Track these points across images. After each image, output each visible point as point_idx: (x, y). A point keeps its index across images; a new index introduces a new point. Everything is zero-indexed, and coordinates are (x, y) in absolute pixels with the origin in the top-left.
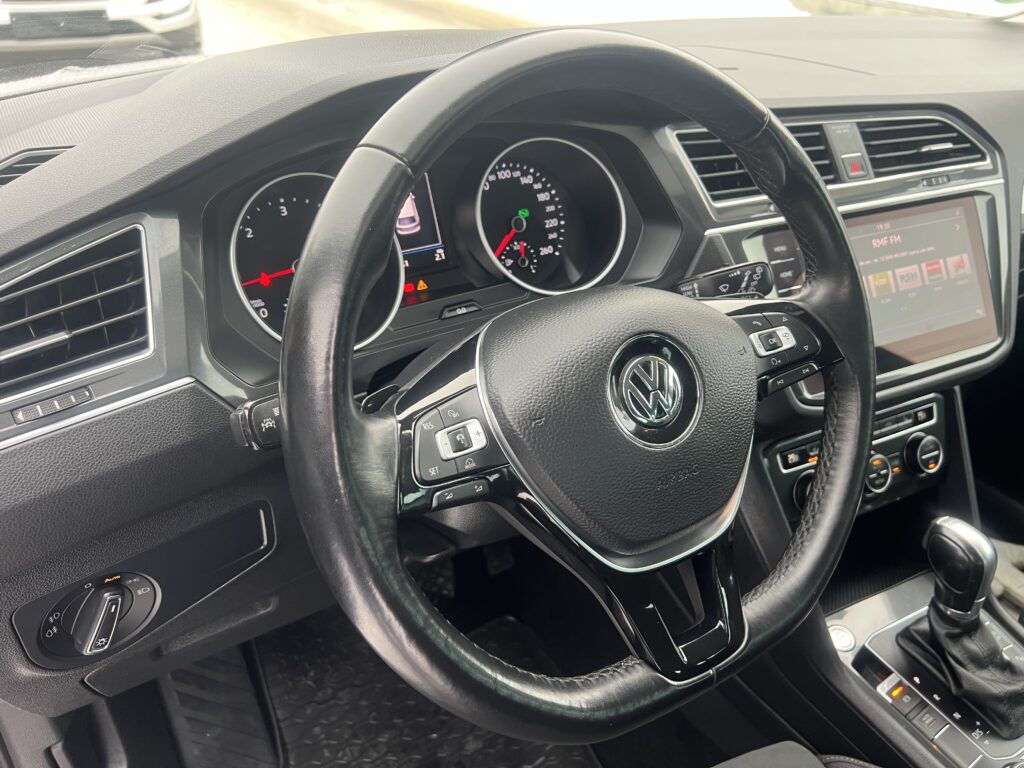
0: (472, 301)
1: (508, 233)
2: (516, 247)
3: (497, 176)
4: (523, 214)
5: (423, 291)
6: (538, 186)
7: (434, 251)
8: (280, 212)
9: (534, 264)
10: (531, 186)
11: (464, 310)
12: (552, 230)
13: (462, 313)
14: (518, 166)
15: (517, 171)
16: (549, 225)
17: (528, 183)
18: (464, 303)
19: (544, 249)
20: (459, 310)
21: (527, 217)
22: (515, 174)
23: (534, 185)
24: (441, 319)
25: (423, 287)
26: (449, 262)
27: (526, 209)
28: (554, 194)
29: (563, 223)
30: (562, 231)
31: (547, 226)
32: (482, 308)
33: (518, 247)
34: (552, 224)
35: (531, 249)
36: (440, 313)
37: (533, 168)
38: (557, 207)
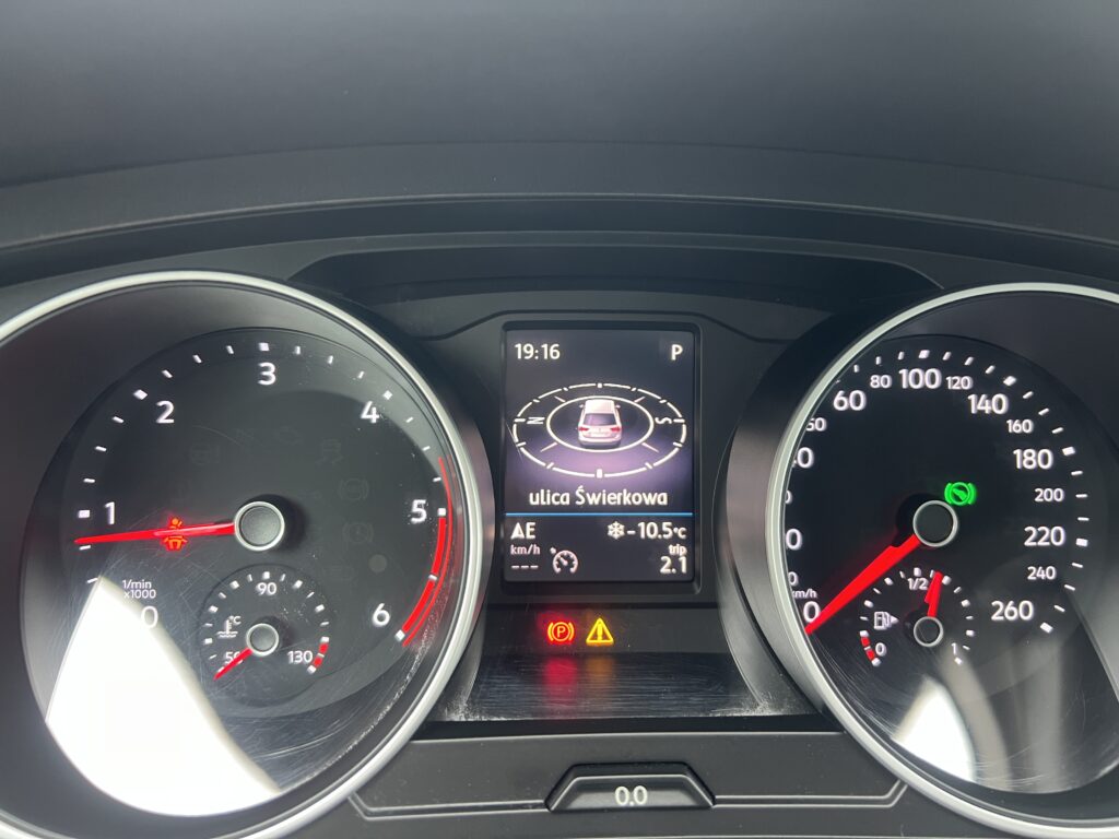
0: (682, 766)
1: (897, 543)
2: (918, 582)
3: (897, 379)
4: (960, 494)
5: (600, 652)
6: (1015, 427)
7: (660, 547)
8: (258, 374)
9: (963, 640)
10: (995, 423)
11: (640, 797)
13: (632, 804)
14: (969, 361)
15: (962, 376)
16: (1036, 540)
17: (992, 412)
18: (651, 768)
19: (1006, 604)
20: (622, 792)
21: (967, 506)
22: (955, 381)
23: (1009, 422)
24: (548, 808)
25: (600, 638)
26: (695, 584)
27: (970, 484)
28: (1071, 456)
29: (1082, 542)
30: (1074, 564)
31: (1028, 543)
32: (711, 804)
33: (922, 582)
34: (1049, 540)
35: (961, 597)
36: (553, 786)
37: (1014, 375)
38: (1069, 496)
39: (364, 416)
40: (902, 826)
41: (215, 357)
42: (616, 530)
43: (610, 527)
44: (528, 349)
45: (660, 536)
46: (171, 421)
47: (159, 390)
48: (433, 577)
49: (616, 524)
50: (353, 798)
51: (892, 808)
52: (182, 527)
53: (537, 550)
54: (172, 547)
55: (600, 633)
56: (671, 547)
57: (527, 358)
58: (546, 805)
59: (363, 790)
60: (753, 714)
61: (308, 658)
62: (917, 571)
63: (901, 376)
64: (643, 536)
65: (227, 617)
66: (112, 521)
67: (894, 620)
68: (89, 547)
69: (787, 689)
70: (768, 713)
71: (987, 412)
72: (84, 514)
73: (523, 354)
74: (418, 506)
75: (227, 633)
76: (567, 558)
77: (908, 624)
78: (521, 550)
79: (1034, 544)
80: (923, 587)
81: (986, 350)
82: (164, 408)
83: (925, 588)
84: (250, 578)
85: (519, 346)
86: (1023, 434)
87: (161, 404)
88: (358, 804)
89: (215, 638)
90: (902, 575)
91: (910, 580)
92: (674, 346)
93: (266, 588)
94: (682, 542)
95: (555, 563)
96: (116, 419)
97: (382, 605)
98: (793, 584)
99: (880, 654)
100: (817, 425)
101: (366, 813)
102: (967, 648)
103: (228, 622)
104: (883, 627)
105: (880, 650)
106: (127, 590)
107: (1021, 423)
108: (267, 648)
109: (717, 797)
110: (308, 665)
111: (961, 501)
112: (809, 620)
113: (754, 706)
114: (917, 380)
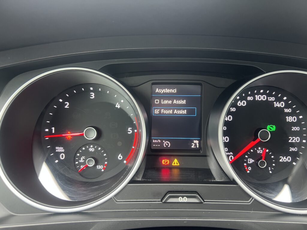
0: (196, 192)
1: (254, 140)
2: (260, 151)
3: (255, 98)
4: (271, 128)
5: (176, 167)
6: (286, 110)
7: (191, 141)
8: (90, 96)
9: (272, 166)
10: (281, 110)
11: (185, 200)
12: (293, 145)
13: (183, 201)
14: (274, 93)
15: (272, 97)
16: (292, 140)
17: (280, 106)
18: (188, 193)
19: (283, 157)
20: (180, 198)
21: (273, 131)
22: (270, 98)
23: (285, 109)
24: (162, 202)
25: (176, 164)
26: (201, 150)
27: (274, 126)
28: (301, 118)
29: (304, 141)
30: (302, 147)
31: (290, 141)
32: (203, 202)
33: (261, 151)
34: (295, 140)
35: (272, 155)
36: (163, 196)
37: (286, 97)
38: (301, 129)
39: (116, 106)
40: (253, 209)
41: (79, 92)
46: (68, 107)
47: (65, 99)
48: (133, 147)
50: (113, 198)
51: (250, 204)
52: (71, 134)
53: (160, 141)
54: (68, 139)
55: (176, 163)
56: (194, 141)
58: (161, 201)
59: (116, 195)
60: (215, 181)
61: (102, 167)
62: (259, 148)
65: (81, 157)
66: (53, 132)
67: (253, 161)
68: (48, 138)
69: (224, 175)
70: (219, 181)
71: (279, 107)
72: (47, 130)
74: (129, 129)
75: (82, 161)
76: (167, 143)
77: (257, 162)
78: (156, 141)
80: (261, 153)
81: (279, 90)
82: (66, 104)
84: (87, 147)
86: (288, 112)
87: (66, 103)
88: (114, 199)
89: (78, 162)
90: (255, 149)
91: (258, 150)
93: (92, 150)
94: (197, 140)
95: (164, 144)
96: (55, 106)
97: (120, 154)
98: (226, 151)
99: (249, 170)
100: (233, 109)
101: (116, 201)
102: (273, 169)
103: (82, 158)
104: (250, 163)
105: (250, 169)
106: (57, 149)
107: (288, 109)
108: (92, 164)
109: (205, 200)
110: (102, 169)
111: (272, 130)
112: (231, 160)
113: (214, 179)
114: (260, 98)
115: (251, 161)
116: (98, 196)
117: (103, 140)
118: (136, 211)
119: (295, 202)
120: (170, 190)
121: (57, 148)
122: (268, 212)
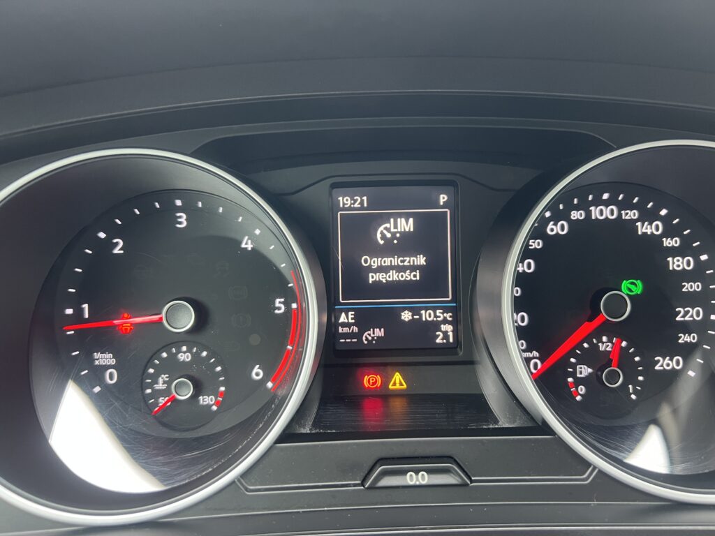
0: (450, 459)
1: (590, 319)
2: (605, 345)
3: (589, 213)
4: (631, 288)
5: (398, 394)
6: (668, 242)
7: (435, 326)
8: (175, 220)
9: (636, 383)
10: (654, 241)
11: (423, 479)
12: (686, 328)
13: (418, 483)
14: (636, 200)
15: (631, 210)
16: (684, 316)
17: (652, 233)
18: (429, 460)
19: (664, 359)
20: (411, 475)
22: (627, 214)
23: (664, 239)
24: (364, 487)
25: (398, 385)
26: (458, 349)
27: (639, 281)
28: (706, 261)
29: (714, 318)
30: (709, 332)
31: (678, 319)
32: (469, 483)
33: (608, 346)
34: (692, 316)
35: (635, 354)
36: (366, 472)
37: (666, 209)
38: (705, 287)
39: (243, 246)
40: (595, 495)
41: (148, 211)
42: (406, 316)
43: (403, 314)
44: (347, 200)
45: (435, 319)
46: (122, 252)
47: (114, 232)
48: (289, 347)
49: (406, 312)
50: (239, 480)
51: (589, 484)
52: (130, 318)
53: (356, 329)
54: (124, 331)
55: (398, 382)
56: (442, 326)
57: (346, 206)
58: (362, 484)
59: (244, 475)
60: (496, 427)
61: (211, 400)
62: (604, 339)
63: (591, 210)
64: (424, 319)
66: (87, 316)
67: (590, 370)
68: (72, 332)
69: (519, 411)
70: (507, 425)
71: (649, 233)
72: (69, 311)
73: (344, 204)
74: (278, 302)
75: (160, 386)
77: (599, 373)
78: (346, 330)
79: (682, 319)
80: (608, 349)
81: (648, 191)
82: (117, 244)
83: (610, 349)
84: (174, 350)
85: (341, 199)
86: (673, 246)
87: (115, 241)
88: (242, 484)
89: (153, 389)
90: (595, 341)
91: (600, 344)
92: (442, 196)
93: (184, 357)
94: (449, 323)
96: (87, 251)
97: (258, 366)
98: (523, 348)
99: (581, 393)
100: (537, 244)
101: (247, 490)
102: (639, 388)
103: (160, 378)
104: (582, 376)
105: (582, 390)
106: (97, 359)
107: (672, 239)
108: (186, 394)
109: (473, 478)
110: (212, 405)
111: (632, 292)
112: (534, 371)
113: (496, 421)
114: (601, 213)
115: (584, 371)
116: (199, 476)
117: (211, 332)
118: (299, 512)
119: (701, 472)
120: (383, 455)
121: (96, 355)
122: (635, 501)
